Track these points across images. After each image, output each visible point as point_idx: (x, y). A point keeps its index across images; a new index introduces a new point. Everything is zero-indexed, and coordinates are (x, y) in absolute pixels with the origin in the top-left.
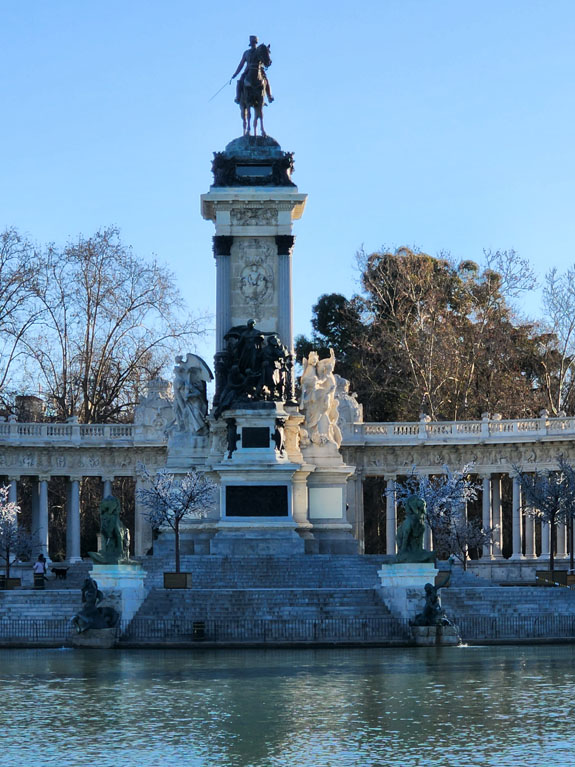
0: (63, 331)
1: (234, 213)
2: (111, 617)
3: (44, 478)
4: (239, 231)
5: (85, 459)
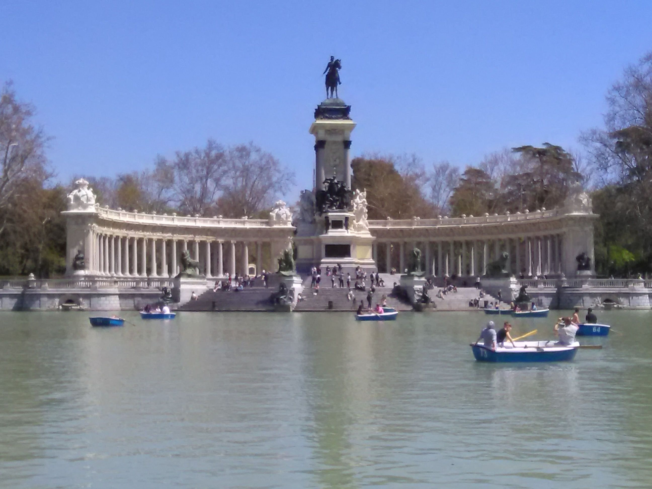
1: (326, 131)
4: (329, 139)
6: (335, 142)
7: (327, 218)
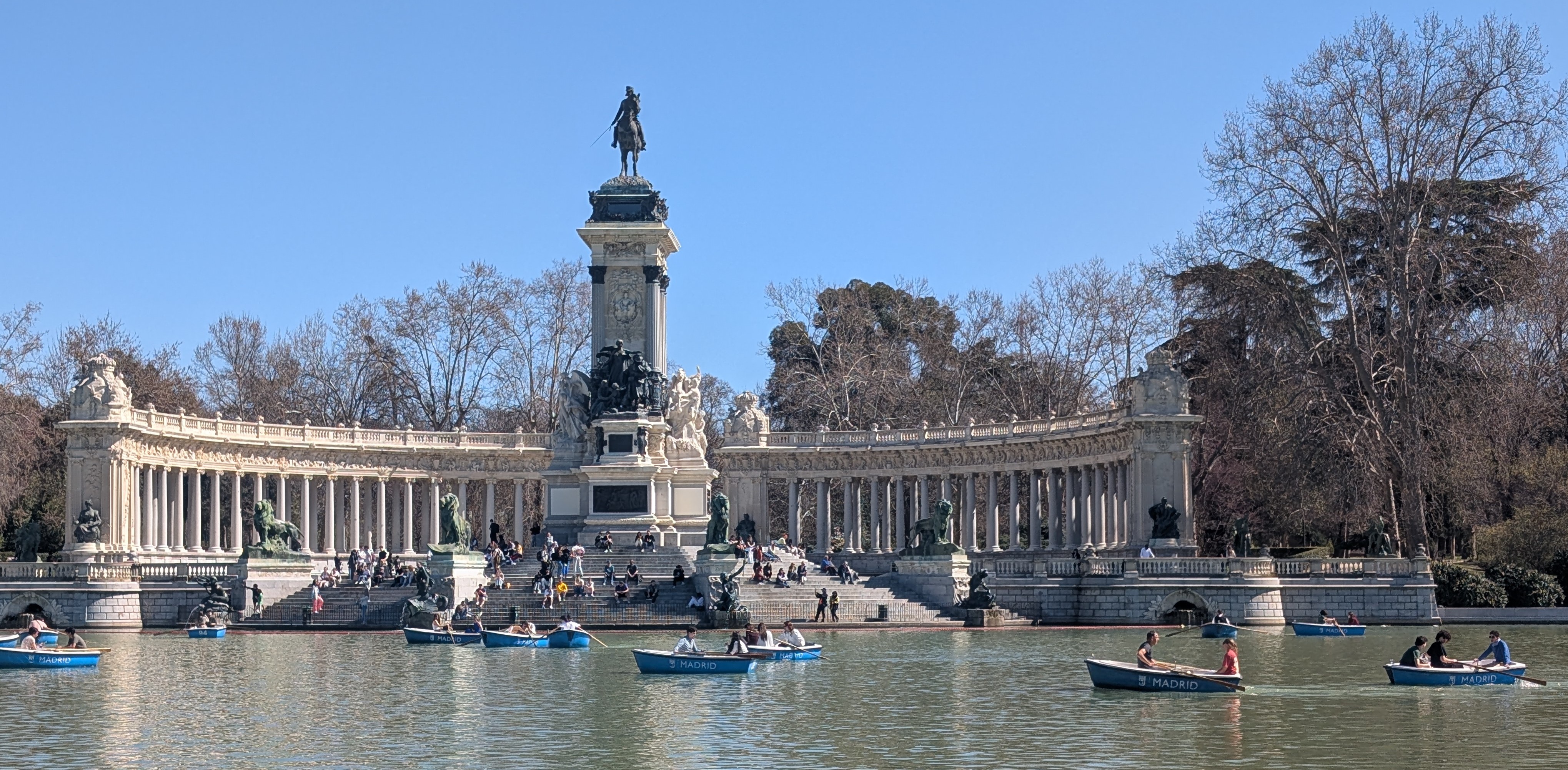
1: (607, 246)
4: (611, 262)
7: (600, 430)
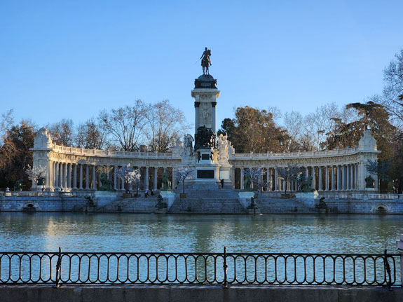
0: (153, 127)
1: (200, 96)
2: (166, 205)
3: (147, 167)
4: (202, 101)
5: (159, 163)
6: (206, 103)
7: (199, 153)
